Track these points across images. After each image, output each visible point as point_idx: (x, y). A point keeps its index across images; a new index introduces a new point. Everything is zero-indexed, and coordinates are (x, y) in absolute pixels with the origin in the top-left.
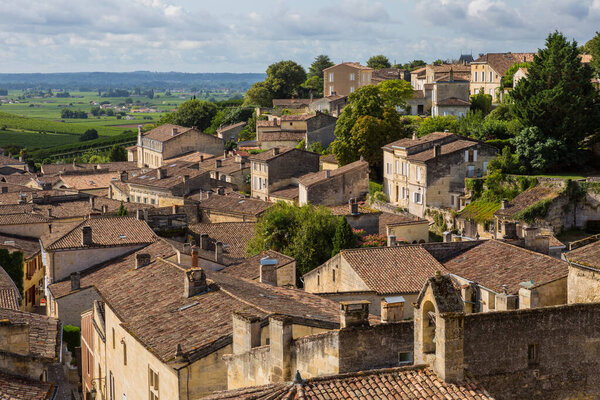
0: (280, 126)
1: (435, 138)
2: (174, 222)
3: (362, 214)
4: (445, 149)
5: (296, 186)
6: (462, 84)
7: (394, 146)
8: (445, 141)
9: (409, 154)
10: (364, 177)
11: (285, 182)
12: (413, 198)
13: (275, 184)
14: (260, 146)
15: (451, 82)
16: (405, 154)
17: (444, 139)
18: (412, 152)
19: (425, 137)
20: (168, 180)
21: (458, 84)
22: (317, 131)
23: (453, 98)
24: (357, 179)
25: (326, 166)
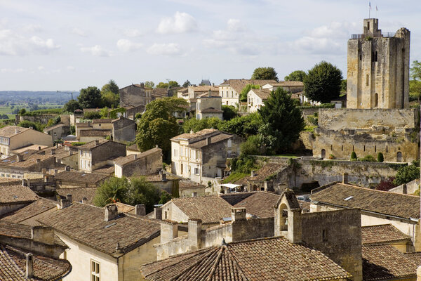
0: (92, 127)
1: (205, 133)
2: (46, 187)
3: (169, 180)
4: (214, 140)
5: (113, 166)
6: (217, 99)
7: (178, 137)
8: (212, 135)
9: (190, 143)
10: (159, 158)
11: (103, 164)
12: (193, 171)
13: (97, 165)
14: (79, 140)
15: (210, 97)
16: (187, 143)
17: (212, 133)
18: (192, 143)
19: (199, 132)
20: (25, 163)
21: (214, 99)
22: (121, 129)
23: (211, 108)
24: (154, 160)
25: (128, 153)
